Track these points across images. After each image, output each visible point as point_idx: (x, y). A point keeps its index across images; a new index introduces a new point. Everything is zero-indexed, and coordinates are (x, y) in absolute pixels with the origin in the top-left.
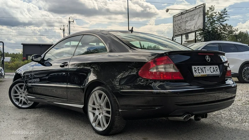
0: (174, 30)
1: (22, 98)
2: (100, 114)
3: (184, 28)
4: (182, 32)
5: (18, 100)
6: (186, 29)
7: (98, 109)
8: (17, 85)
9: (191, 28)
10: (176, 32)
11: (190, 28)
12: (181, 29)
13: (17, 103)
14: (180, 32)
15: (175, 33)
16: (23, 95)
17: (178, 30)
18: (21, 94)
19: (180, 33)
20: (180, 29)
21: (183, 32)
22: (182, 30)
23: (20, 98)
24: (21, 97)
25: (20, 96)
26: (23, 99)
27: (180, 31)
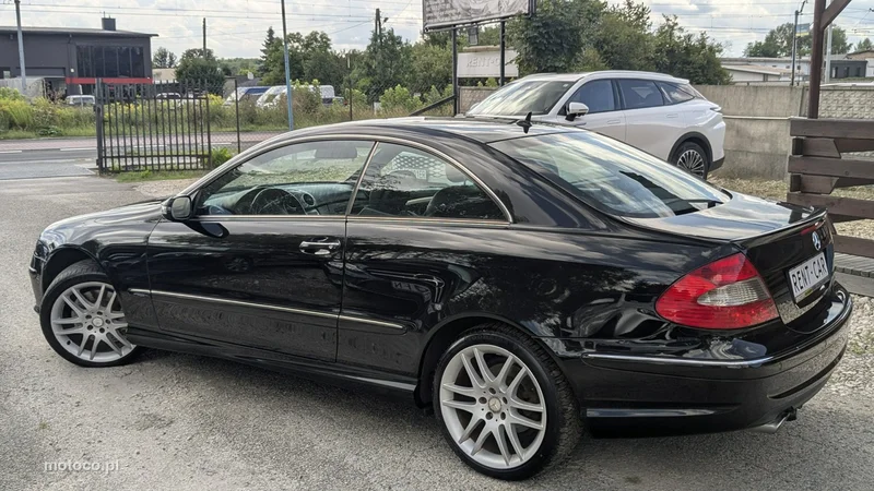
0: (428, 9)
1: (92, 332)
2: (489, 416)
3: (463, 5)
4: (454, 18)
5: (77, 339)
6: (468, 10)
7: (483, 400)
8: (74, 290)
9: (487, 7)
10: (434, 17)
11: (482, 7)
12: (452, 7)
13: (73, 350)
14: (447, 16)
15: (429, 18)
16: (98, 322)
17: (442, 10)
18: (88, 317)
19: (446, 19)
20: (448, 6)
21: (460, 17)
22: (454, 11)
23: (87, 334)
24: (90, 328)
25: (86, 326)
26: (99, 336)
27: (447, 12)
